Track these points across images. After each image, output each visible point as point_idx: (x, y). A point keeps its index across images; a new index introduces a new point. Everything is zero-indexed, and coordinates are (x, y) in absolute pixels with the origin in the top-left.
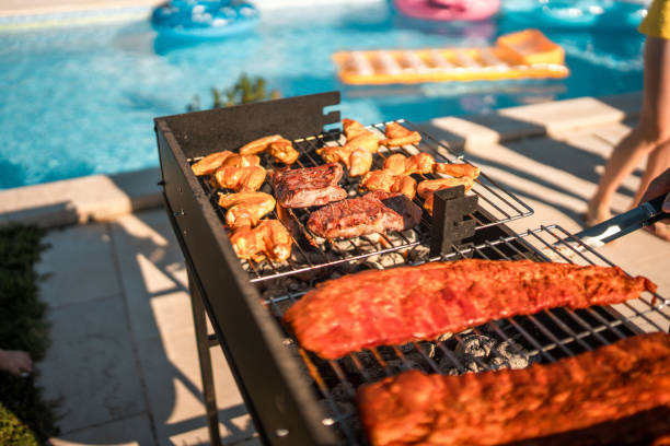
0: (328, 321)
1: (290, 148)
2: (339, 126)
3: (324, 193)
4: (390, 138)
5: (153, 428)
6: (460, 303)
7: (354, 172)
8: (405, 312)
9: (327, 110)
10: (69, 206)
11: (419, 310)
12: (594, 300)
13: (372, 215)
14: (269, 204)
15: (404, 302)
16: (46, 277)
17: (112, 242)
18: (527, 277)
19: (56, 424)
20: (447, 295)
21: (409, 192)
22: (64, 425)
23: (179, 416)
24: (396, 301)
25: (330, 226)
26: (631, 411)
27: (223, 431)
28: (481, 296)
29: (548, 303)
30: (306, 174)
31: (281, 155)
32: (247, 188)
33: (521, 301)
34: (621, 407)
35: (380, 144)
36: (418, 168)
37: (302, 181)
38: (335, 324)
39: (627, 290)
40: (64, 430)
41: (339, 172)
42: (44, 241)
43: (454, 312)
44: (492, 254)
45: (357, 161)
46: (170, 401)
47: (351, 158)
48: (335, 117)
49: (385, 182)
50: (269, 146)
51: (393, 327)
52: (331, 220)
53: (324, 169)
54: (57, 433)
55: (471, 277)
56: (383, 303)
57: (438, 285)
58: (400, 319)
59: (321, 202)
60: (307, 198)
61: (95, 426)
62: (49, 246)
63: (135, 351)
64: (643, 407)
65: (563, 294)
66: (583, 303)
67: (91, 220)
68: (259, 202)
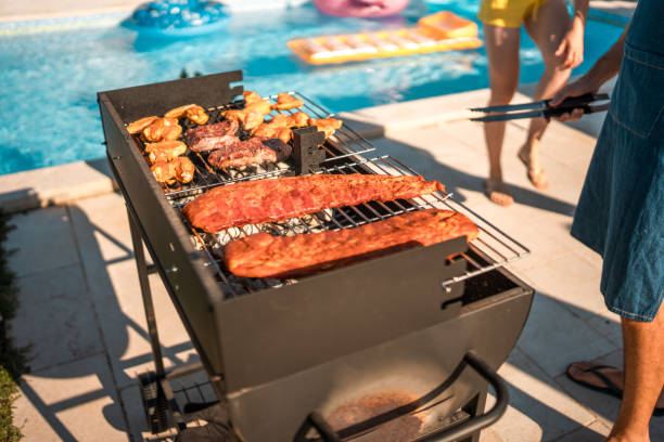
0: (210, 210)
1: (201, 111)
2: (240, 98)
3: (222, 140)
4: (280, 103)
5: (109, 364)
6: (303, 199)
7: (248, 127)
8: (263, 205)
9: (232, 85)
10: (31, 193)
11: (274, 203)
12: (397, 195)
13: (254, 151)
14: (182, 148)
15: (264, 199)
16: (12, 252)
17: (71, 220)
18: (354, 183)
19: (27, 365)
20: (295, 194)
21: (285, 138)
22: (33, 365)
23: (131, 353)
24: (260, 198)
25: (222, 158)
26: (393, 244)
27: (167, 363)
28: (319, 193)
29: (364, 198)
30: (211, 129)
31: (195, 118)
32: (167, 140)
33: (346, 197)
34: (386, 243)
35: (272, 108)
36: (297, 122)
37: (207, 132)
38: (214, 211)
39: (422, 188)
40: (33, 369)
41: (234, 125)
42: (9, 224)
43: (299, 202)
44: (336, 172)
45: (250, 119)
46: (124, 343)
47: (246, 118)
48: (240, 90)
49: (269, 132)
50: (186, 112)
51: (255, 212)
52: (224, 155)
53: (223, 124)
54: (28, 371)
55: (314, 183)
56: (250, 199)
57: (290, 188)
58: (261, 208)
59: (220, 146)
60: (208, 143)
61: (60, 364)
62: (14, 227)
63: (93, 306)
64: (400, 242)
65: (375, 191)
66: (389, 197)
67: (51, 204)
68: (174, 147)
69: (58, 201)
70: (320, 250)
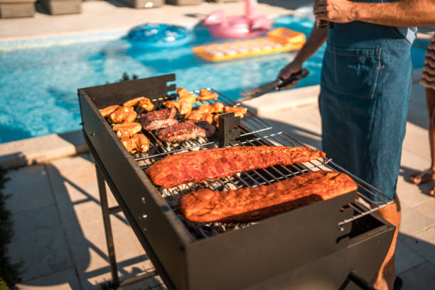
0: (166, 172)
1: (149, 102)
2: (175, 92)
3: (167, 122)
4: (202, 96)
5: (77, 275)
6: (230, 164)
7: (182, 113)
8: (203, 168)
9: (169, 84)
10: (21, 155)
11: (210, 167)
12: (294, 160)
13: (190, 129)
14: (139, 128)
15: (202, 164)
16: (8, 197)
17: (48, 174)
18: (263, 152)
19: (19, 276)
20: (224, 160)
21: (210, 120)
22: (24, 277)
23: (92, 267)
24: (199, 163)
25: (169, 135)
26: (300, 196)
27: (120, 274)
28: (240, 160)
29: (272, 163)
30: (158, 114)
31: (145, 106)
32: (127, 121)
33: (259, 162)
34: (296, 196)
35: (197, 100)
36: (216, 109)
37: (155, 116)
38: (169, 173)
39: (310, 156)
40: (24, 279)
41: (173, 111)
42: (6, 176)
43: (226, 167)
44: (248, 145)
45: (184, 107)
46: (87, 260)
47: (181, 106)
48: (173, 87)
49: (198, 116)
50: (139, 102)
51: (197, 173)
52: (170, 133)
53: (166, 110)
54: (20, 281)
55: (236, 152)
56: (193, 164)
57: (220, 156)
58: (201, 171)
59: (165, 126)
60: (157, 124)
61: (43, 276)
62: (9, 179)
63: (65, 234)
64: (305, 195)
65: (279, 158)
66: (289, 162)
67: (35, 163)
68: (133, 127)
69: (39, 161)
70: (248, 201)
